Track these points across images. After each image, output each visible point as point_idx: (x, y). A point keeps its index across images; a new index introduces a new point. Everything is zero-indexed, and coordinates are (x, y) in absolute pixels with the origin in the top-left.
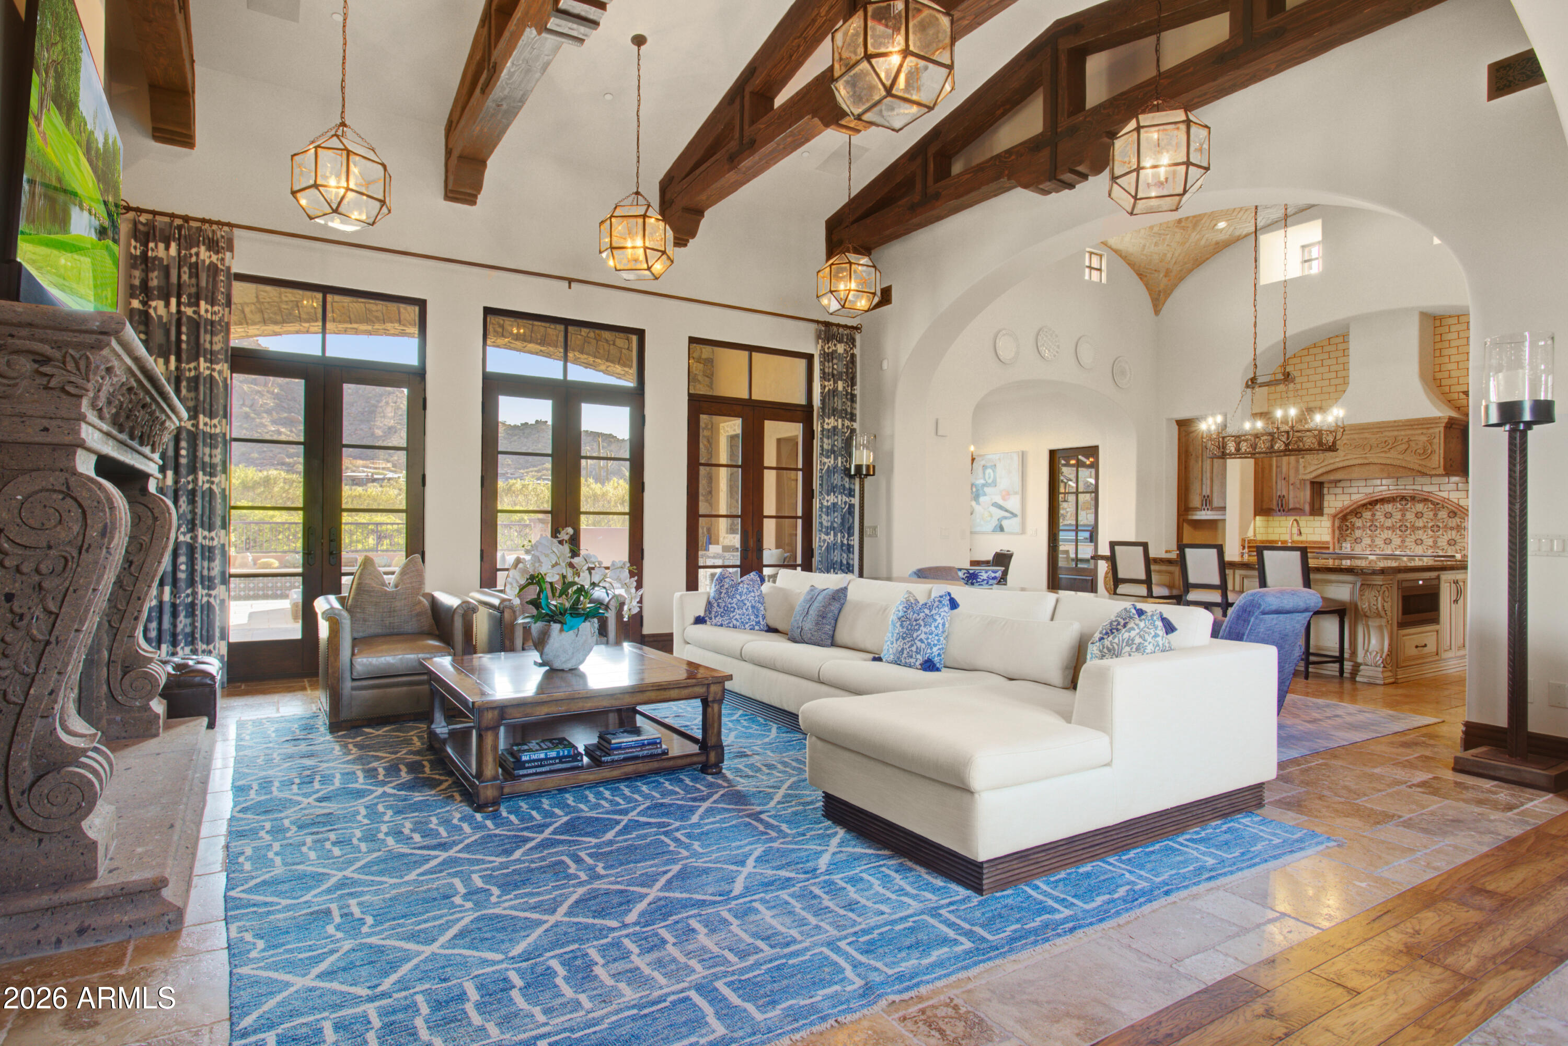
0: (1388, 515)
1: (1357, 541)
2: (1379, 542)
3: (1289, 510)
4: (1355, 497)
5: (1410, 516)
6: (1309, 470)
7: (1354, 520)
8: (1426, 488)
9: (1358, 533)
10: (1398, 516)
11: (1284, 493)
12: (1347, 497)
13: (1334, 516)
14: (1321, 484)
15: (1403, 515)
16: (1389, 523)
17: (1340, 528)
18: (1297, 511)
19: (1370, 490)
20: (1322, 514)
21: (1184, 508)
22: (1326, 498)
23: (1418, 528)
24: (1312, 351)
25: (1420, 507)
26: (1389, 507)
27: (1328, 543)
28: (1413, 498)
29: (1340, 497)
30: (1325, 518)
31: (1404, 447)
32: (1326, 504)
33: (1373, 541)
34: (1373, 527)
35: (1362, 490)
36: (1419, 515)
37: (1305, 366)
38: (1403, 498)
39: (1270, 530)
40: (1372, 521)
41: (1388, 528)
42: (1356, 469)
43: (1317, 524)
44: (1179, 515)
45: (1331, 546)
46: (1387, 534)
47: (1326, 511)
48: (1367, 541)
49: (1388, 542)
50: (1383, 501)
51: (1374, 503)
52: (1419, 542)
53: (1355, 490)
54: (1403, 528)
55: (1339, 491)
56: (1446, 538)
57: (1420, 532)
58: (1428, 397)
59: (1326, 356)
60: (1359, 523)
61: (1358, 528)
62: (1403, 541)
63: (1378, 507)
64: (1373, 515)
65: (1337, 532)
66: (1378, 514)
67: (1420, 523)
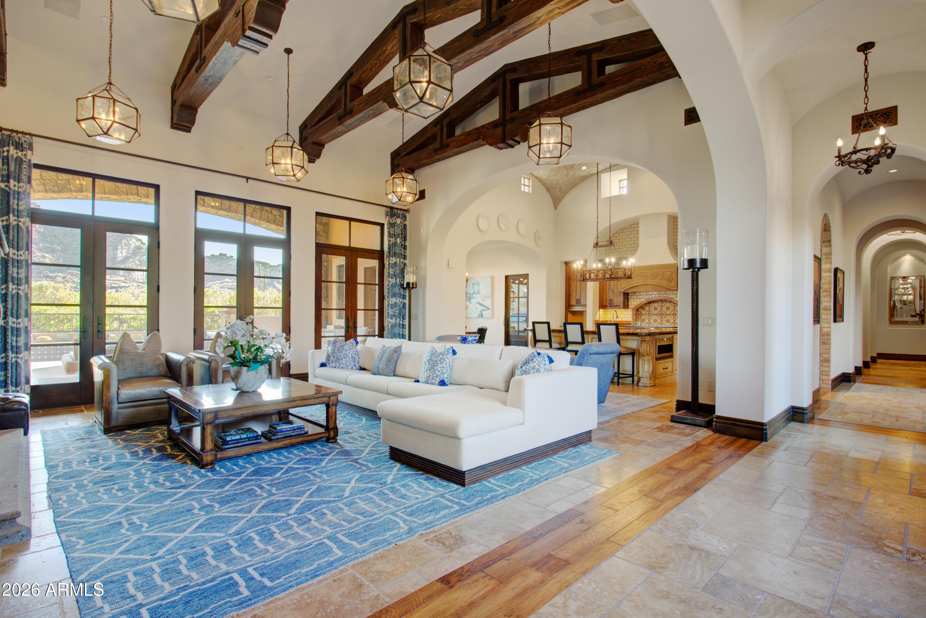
0: (655, 309)
1: (643, 321)
2: (652, 321)
3: (614, 306)
4: (642, 300)
5: (664, 309)
6: (622, 287)
7: (642, 311)
8: (671, 296)
9: (643, 317)
10: (659, 309)
11: (612, 298)
12: (638, 300)
13: (633, 309)
14: (628, 294)
15: (662, 309)
16: (656, 312)
17: (636, 315)
18: (617, 306)
19: (648, 297)
20: (628, 308)
21: (568, 305)
22: (630, 300)
23: (668, 315)
24: (624, 231)
25: (668, 305)
26: (656, 305)
27: (630, 322)
28: (666, 301)
29: (636, 300)
30: (629, 310)
31: (661, 277)
32: (630, 303)
33: (649, 321)
34: (649, 314)
35: (645, 297)
36: (668, 308)
37: (621, 237)
38: (662, 301)
39: (606, 316)
40: (649, 311)
41: (656, 315)
42: (641, 287)
43: (626, 313)
44: (566, 309)
45: (632, 323)
46: (655, 317)
47: (630, 306)
48: (647, 321)
49: (655, 321)
50: (653, 302)
51: (650, 303)
52: (668, 321)
53: (641, 297)
55: (635, 297)
57: (668, 316)
58: (670, 253)
59: (629, 233)
60: (643, 312)
61: (643, 314)
62: (662, 321)
63: (651, 304)
64: (650, 308)
65: (634, 317)
67: (668, 312)
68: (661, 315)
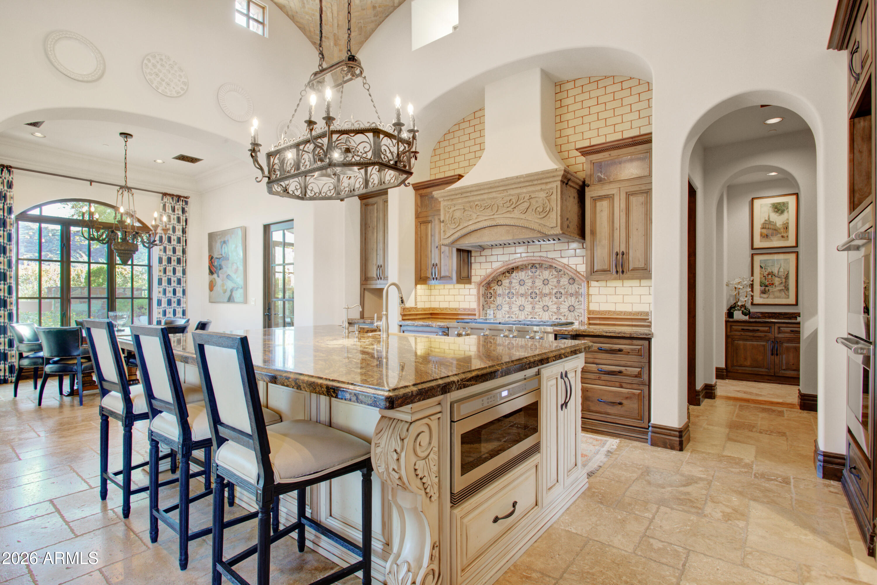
0: (522, 283)
1: (499, 307)
2: (515, 309)
3: (441, 278)
4: (496, 265)
5: (539, 283)
6: (448, 234)
7: (496, 287)
8: (551, 255)
9: (499, 300)
10: (529, 283)
11: (437, 261)
12: (488, 265)
13: (479, 284)
14: (469, 252)
15: (534, 282)
16: (522, 290)
17: (485, 295)
18: (444, 279)
19: (506, 258)
20: (470, 282)
21: (365, 279)
22: (474, 266)
23: (545, 295)
24: (463, 126)
25: (546, 274)
26: (522, 275)
27: (474, 309)
28: (541, 265)
29: (484, 266)
30: (472, 286)
31: (526, 205)
32: (473, 272)
33: (510, 308)
34: (511, 295)
35: (501, 258)
36: (546, 282)
37: (456, 141)
38: (533, 266)
39: (433, 298)
40: (510, 288)
41: (522, 295)
42: (486, 231)
43: (467, 292)
44: (362, 285)
45: (477, 313)
46: (521, 301)
47: (474, 279)
48: (506, 308)
49: (522, 308)
50: (517, 268)
51: (511, 270)
52: (546, 308)
53: (494, 258)
54: (534, 295)
55: (483, 259)
56: (567, 304)
57: (547, 298)
58: (548, 153)
59: (471, 130)
60: (499, 290)
61: (500, 295)
62: (533, 308)
63: (514, 274)
64: (511, 283)
65: (482, 299)
66: (514, 281)
67: (546, 290)
68: (533, 295)
